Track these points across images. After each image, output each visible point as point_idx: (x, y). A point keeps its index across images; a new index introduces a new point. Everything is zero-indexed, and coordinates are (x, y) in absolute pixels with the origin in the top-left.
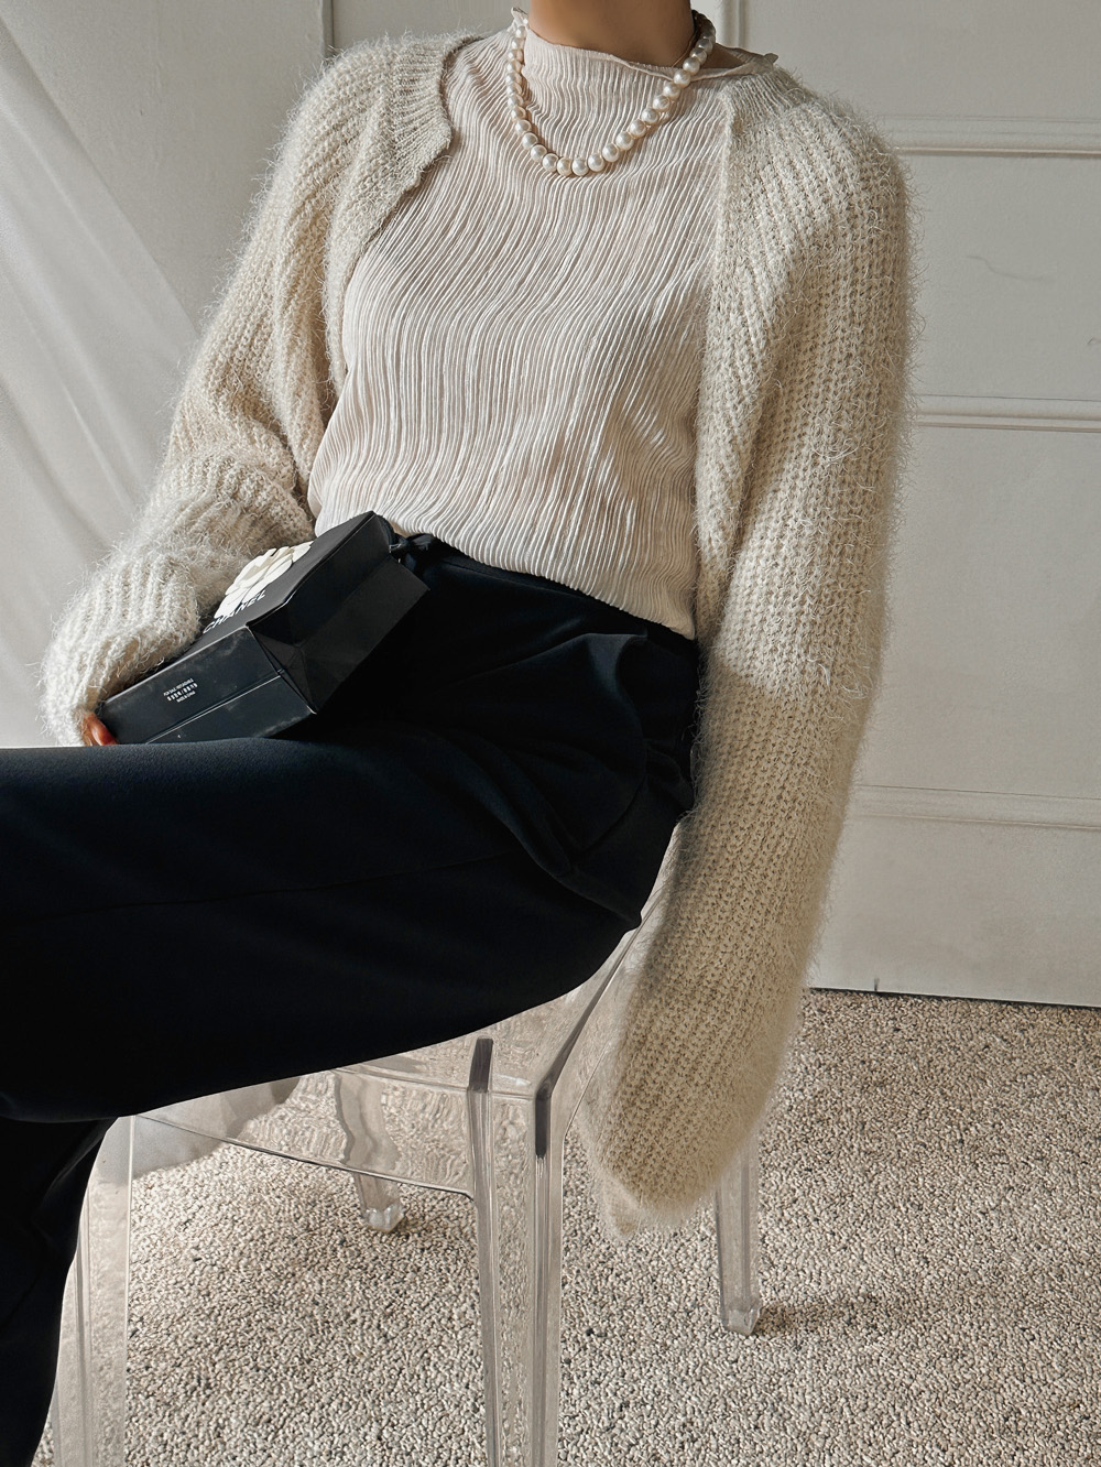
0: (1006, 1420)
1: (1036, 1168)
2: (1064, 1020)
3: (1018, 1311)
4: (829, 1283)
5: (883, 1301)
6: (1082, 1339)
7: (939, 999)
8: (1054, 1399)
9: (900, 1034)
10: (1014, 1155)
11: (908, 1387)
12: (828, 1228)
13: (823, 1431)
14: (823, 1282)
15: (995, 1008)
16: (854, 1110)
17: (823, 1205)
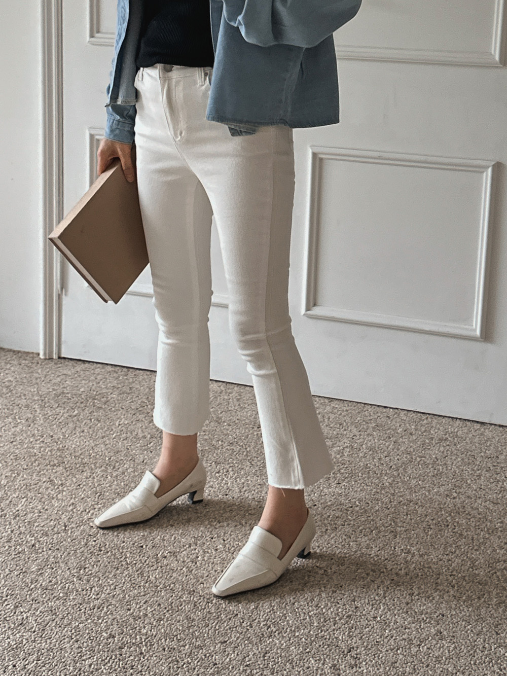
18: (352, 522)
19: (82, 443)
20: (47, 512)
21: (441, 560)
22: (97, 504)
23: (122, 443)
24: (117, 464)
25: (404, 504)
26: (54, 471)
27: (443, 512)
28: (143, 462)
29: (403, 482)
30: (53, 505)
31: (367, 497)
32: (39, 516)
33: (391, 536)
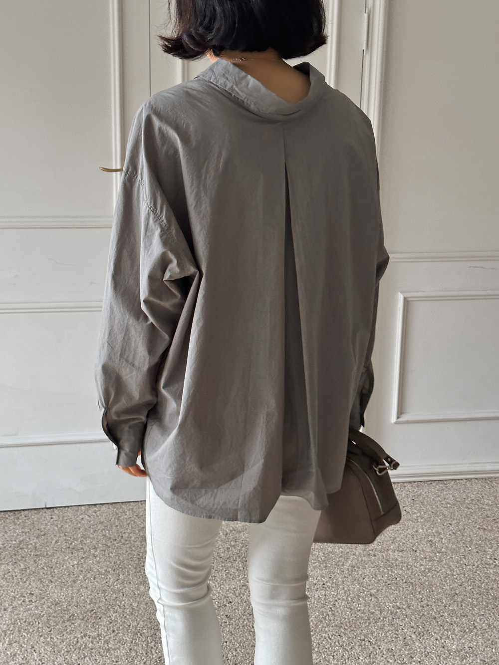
0: (70, 617)
1: (93, 551)
2: (110, 507)
3: (79, 590)
4: (18, 592)
5: (35, 594)
6: (98, 594)
7: (68, 507)
8: (86, 610)
9: (52, 520)
10: (86, 548)
11: (40, 614)
12: (20, 578)
13: (11, 629)
14: (16, 593)
15: (87, 507)
16: (34, 544)
17: (19, 572)
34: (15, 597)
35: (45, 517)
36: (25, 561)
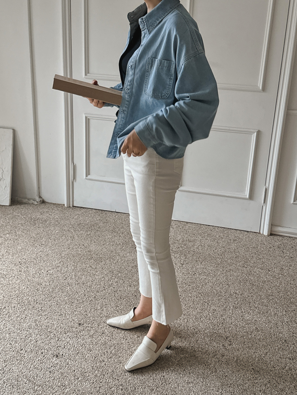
18: (211, 281)
19: (97, 248)
20: (95, 281)
21: (249, 296)
22: (112, 277)
23: (112, 247)
24: (114, 257)
25: (228, 271)
26: (90, 262)
27: (244, 274)
28: (123, 256)
29: (225, 261)
30: (96, 278)
31: (214, 269)
32: (92, 283)
33: (227, 286)
34: (76, 245)
35: (113, 216)
36: (91, 232)
